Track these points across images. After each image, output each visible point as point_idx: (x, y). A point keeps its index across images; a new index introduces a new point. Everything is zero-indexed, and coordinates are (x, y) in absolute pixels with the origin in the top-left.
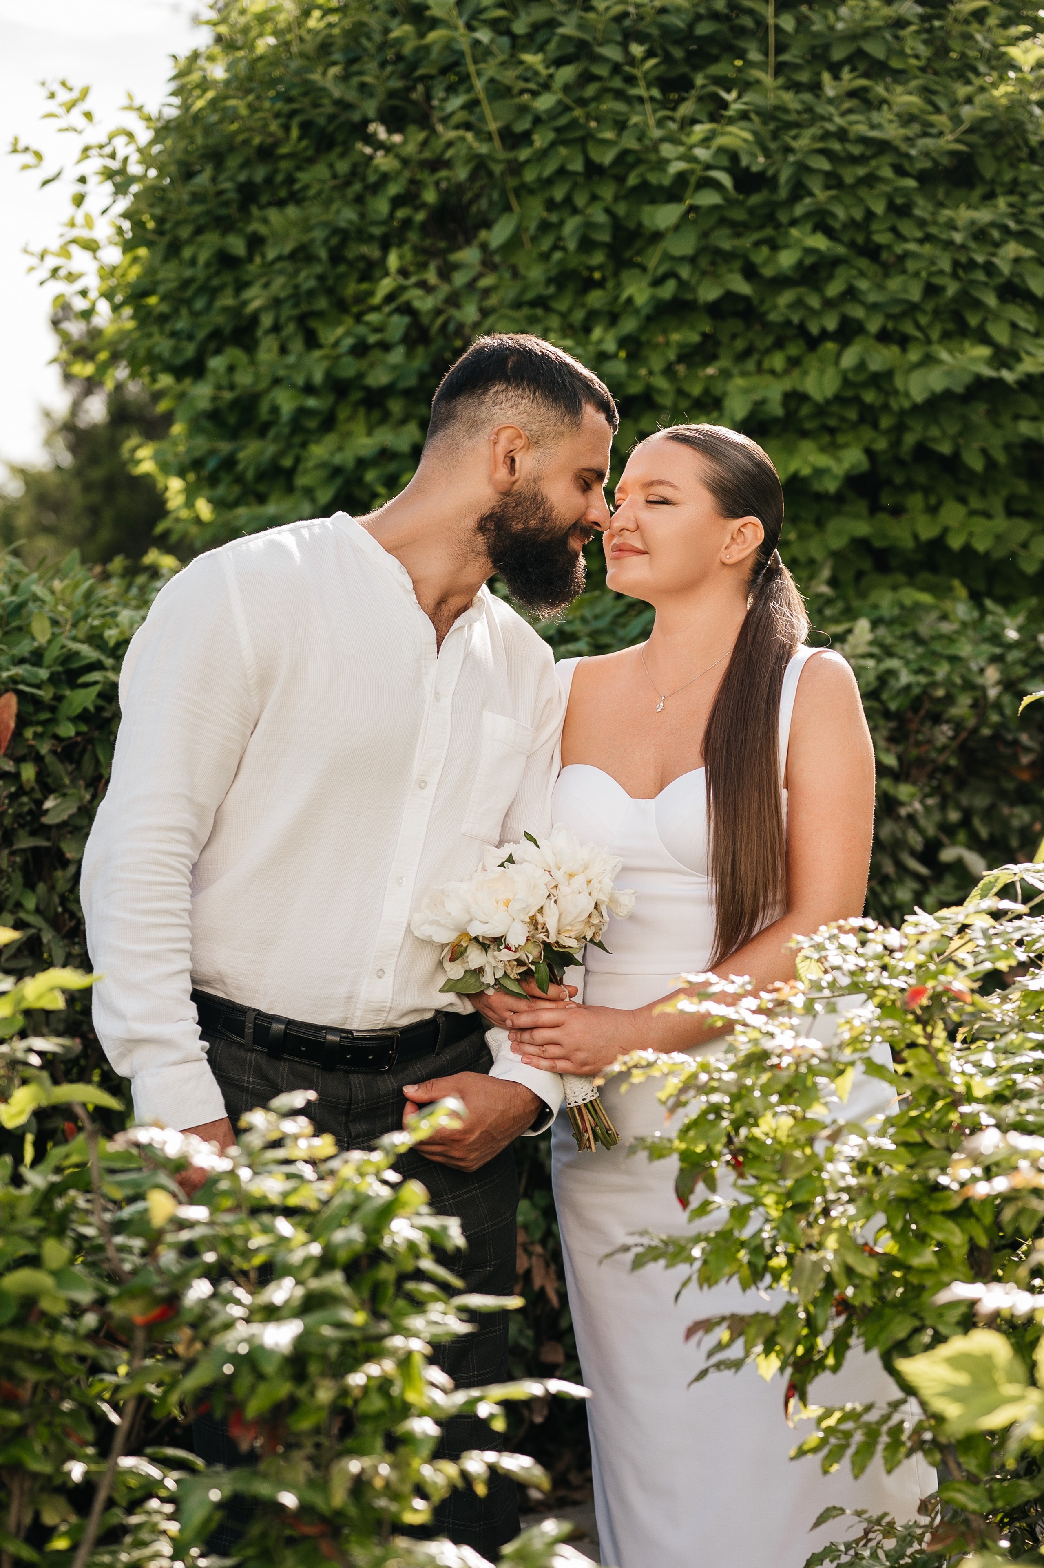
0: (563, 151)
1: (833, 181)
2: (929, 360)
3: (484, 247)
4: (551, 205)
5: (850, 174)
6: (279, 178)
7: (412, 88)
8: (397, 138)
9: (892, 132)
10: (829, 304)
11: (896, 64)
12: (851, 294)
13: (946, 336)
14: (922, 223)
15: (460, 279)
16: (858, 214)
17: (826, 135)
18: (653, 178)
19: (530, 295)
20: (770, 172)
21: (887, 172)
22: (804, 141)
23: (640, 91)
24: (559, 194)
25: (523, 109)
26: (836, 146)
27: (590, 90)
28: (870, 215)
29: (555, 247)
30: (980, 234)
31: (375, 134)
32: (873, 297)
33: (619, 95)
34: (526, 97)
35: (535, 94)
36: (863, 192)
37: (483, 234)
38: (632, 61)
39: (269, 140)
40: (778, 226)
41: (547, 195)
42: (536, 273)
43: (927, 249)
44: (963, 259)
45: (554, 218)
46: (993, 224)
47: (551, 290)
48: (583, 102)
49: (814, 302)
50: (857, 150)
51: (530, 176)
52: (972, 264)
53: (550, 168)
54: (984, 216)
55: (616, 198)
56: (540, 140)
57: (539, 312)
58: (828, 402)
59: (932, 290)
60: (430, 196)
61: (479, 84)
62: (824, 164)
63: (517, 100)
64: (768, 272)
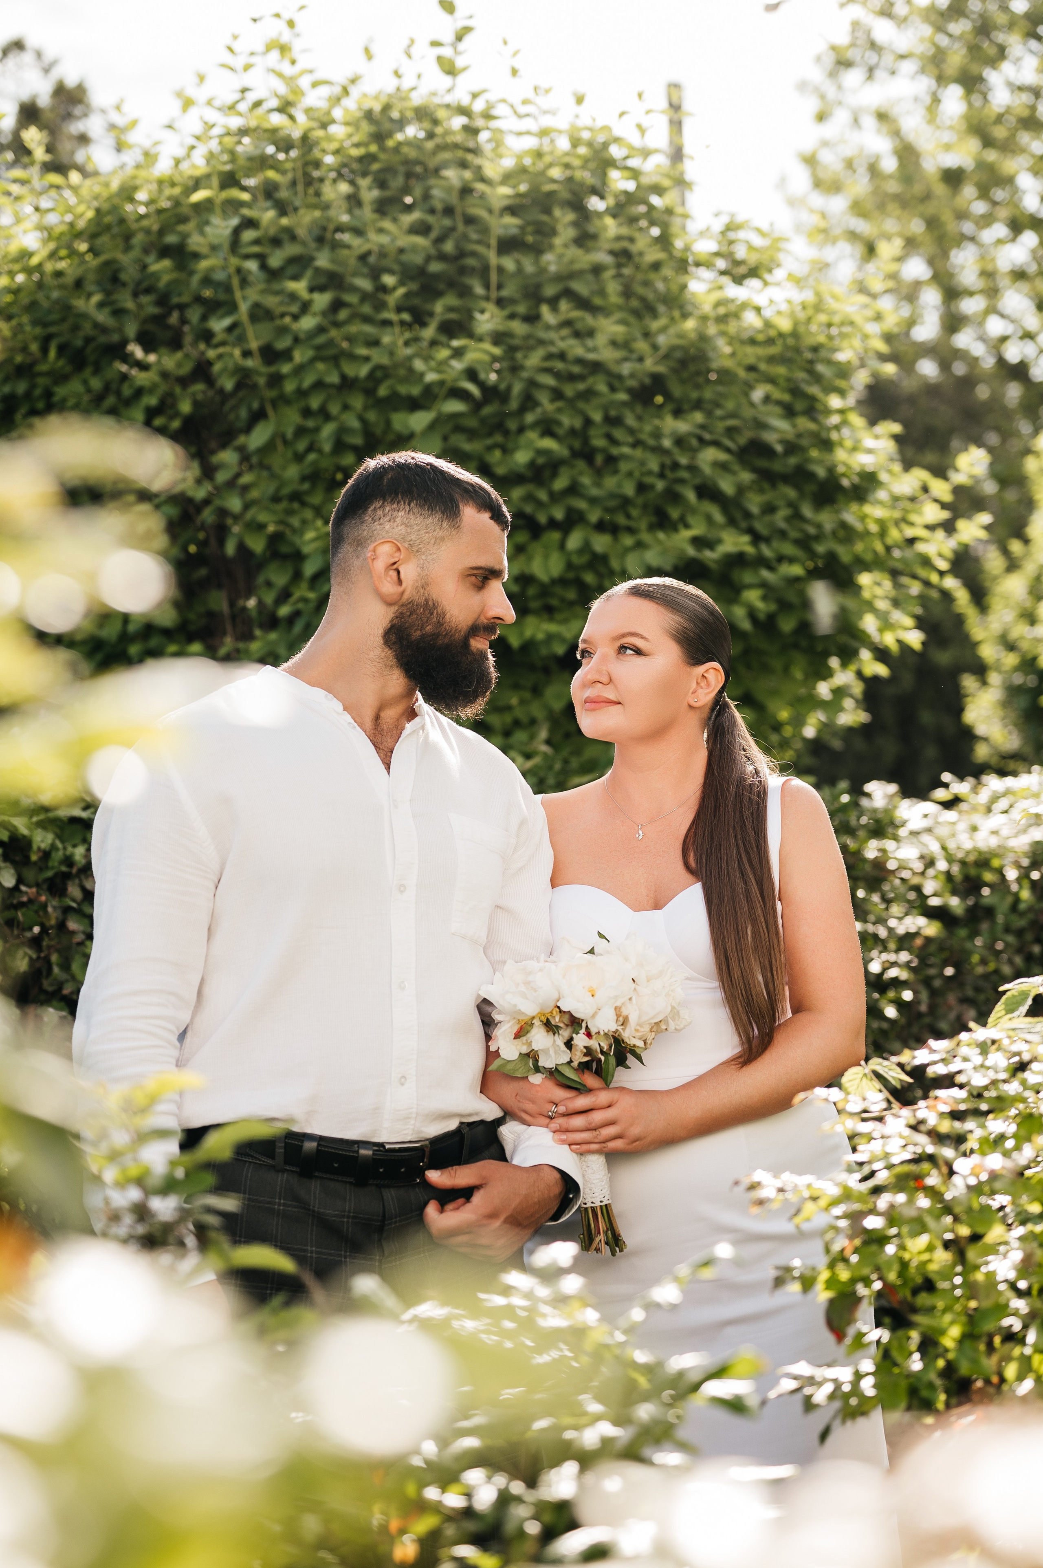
0: (320, 366)
1: (557, 395)
2: (640, 545)
3: (241, 449)
4: (307, 413)
5: (569, 390)
6: (38, 392)
7: (169, 314)
8: (152, 358)
9: (607, 355)
10: (555, 497)
11: (597, 301)
12: (573, 489)
13: (652, 528)
14: (631, 431)
15: (221, 477)
16: (578, 423)
17: (550, 357)
18: (403, 390)
19: (286, 491)
20: (503, 386)
21: (602, 387)
22: (534, 360)
23: (387, 315)
24: (315, 403)
25: (283, 330)
26: (559, 365)
27: (343, 315)
28: (588, 422)
29: (310, 449)
30: (680, 441)
31: (132, 354)
32: (595, 492)
33: (367, 319)
34: (287, 320)
35: (296, 317)
36: (581, 405)
37: (242, 440)
38: (384, 289)
39: (28, 360)
40: (506, 433)
41: (302, 404)
42: (292, 472)
43: (638, 453)
44: (668, 462)
45: (310, 423)
46: (690, 434)
47: (306, 486)
48: (337, 325)
49: (543, 496)
50: (576, 369)
51: (289, 387)
52: (676, 466)
53: (308, 381)
54: (682, 426)
55: (366, 408)
56: (299, 356)
57: (296, 505)
58: (554, 582)
59: (642, 488)
60: (186, 407)
61: (244, 308)
62: (549, 380)
63: (278, 322)
64: (500, 471)
